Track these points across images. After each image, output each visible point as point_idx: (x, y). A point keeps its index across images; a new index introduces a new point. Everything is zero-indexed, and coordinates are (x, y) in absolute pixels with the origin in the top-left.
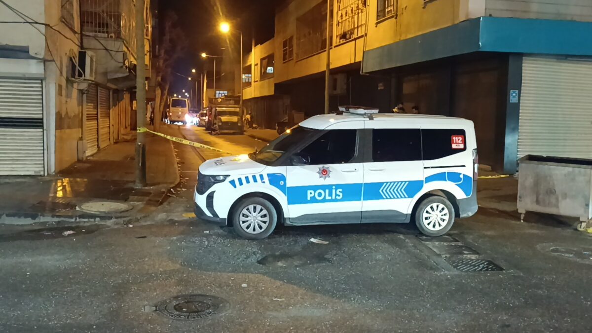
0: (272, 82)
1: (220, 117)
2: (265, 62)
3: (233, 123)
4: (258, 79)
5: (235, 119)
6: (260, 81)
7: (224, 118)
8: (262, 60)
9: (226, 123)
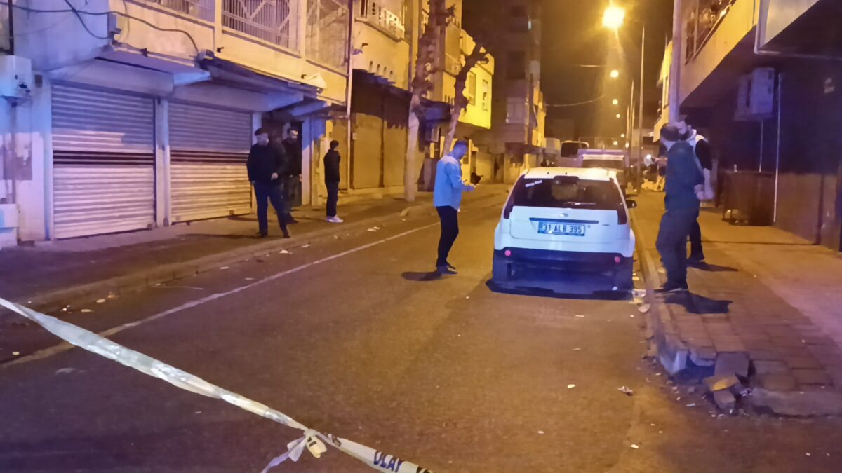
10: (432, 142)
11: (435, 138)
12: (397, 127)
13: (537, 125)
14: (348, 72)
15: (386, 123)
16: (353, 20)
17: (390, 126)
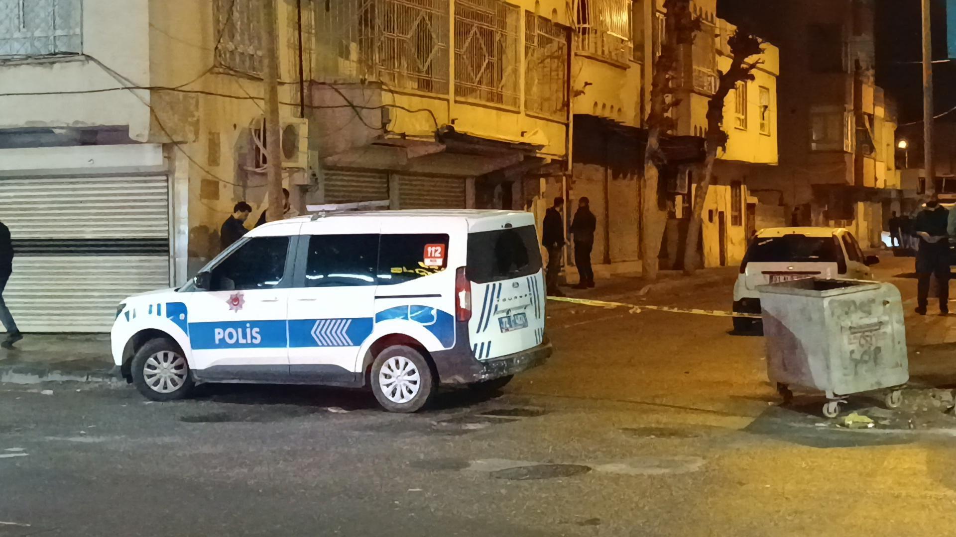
10: (679, 194)
11: (683, 187)
12: (625, 177)
13: (872, 149)
14: (568, 119)
15: (610, 171)
16: (573, 54)
17: (615, 177)
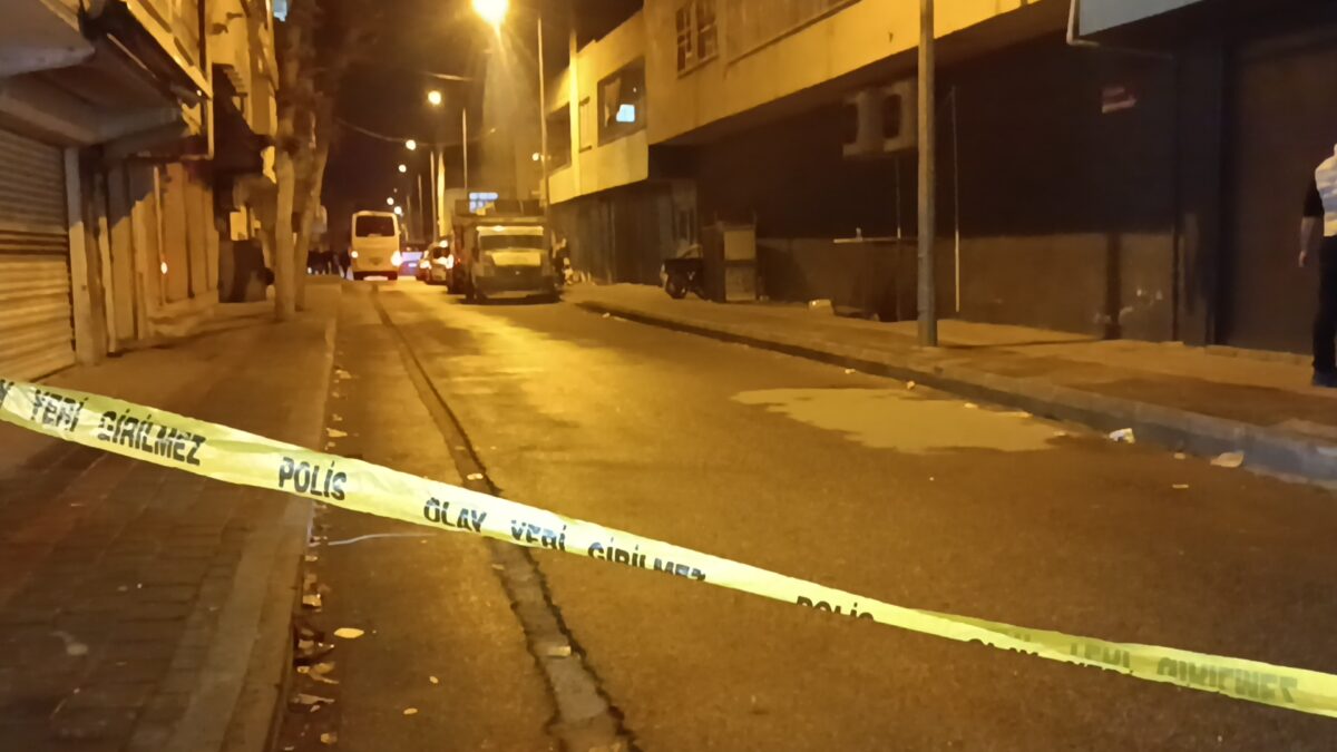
0: (641, 143)
1: (488, 253)
2: (612, 89)
3: (528, 270)
4: (593, 139)
5: (533, 257)
6: (600, 144)
7: (502, 257)
8: (602, 84)
9: (508, 270)
15: (186, 173)
